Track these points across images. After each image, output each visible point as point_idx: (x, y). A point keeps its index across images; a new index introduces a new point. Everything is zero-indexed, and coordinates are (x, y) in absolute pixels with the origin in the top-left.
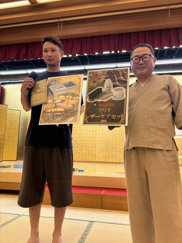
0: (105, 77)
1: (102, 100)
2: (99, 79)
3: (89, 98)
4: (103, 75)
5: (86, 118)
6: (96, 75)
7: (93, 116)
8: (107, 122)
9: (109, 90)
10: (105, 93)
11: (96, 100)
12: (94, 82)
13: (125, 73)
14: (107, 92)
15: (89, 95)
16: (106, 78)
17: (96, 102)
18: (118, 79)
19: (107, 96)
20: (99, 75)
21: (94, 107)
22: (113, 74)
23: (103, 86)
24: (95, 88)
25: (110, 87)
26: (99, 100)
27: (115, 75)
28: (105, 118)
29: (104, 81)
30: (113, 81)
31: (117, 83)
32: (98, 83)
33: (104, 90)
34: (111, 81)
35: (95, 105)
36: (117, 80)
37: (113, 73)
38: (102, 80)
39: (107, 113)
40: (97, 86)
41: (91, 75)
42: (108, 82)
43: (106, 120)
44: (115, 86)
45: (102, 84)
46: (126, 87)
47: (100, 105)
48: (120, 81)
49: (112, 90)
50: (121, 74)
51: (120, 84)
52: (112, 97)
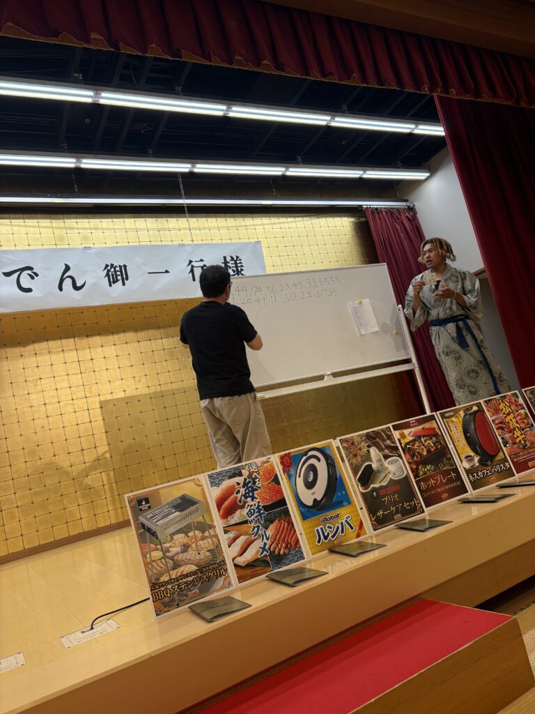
0: (367, 444)
1: (380, 482)
2: (360, 449)
3: (362, 485)
5: (373, 520)
6: (353, 444)
7: (380, 513)
9: (382, 465)
12: (355, 455)
13: (389, 433)
15: (359, 480)
16: (369, 446)
17: (374, 490)
18: (385, 445)
24: (361, 466)
25: (380, 460)
26: (377, 485)
27: (377, 439)
28: (397, 512)
29: (368, 451)
30: (381, 449)
31: (386, 451)
32: (362, 457)
33: (374, 466)
34: (377, 450)
35: (375, 493)
38: (365, 450)
39: (395, 503)
40: (363, 462)
41: (345, 445)
42: (374, 451)
43: (400, 515)
44: (386, 457)
45: (368, 457)
46: (400, 456)
47: (382, 492)
49: (386, 463)
52: (391, 476)
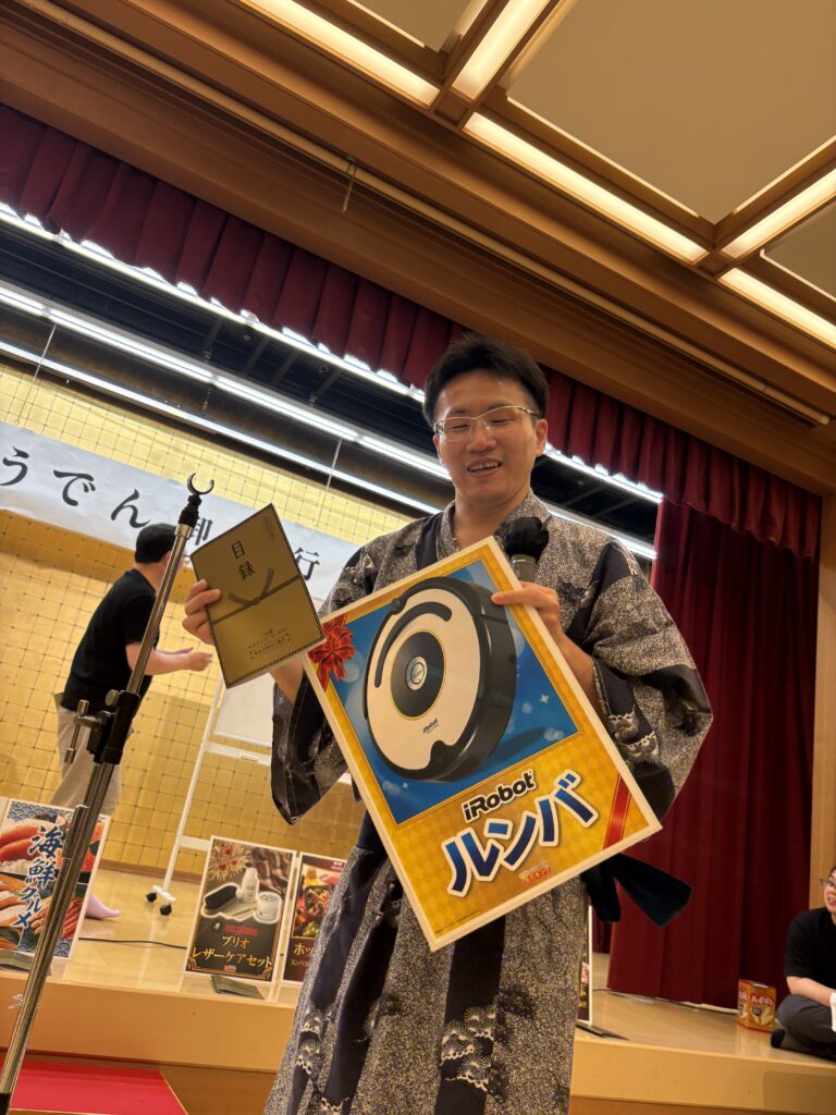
0: (247, 861)
1: (234, 915)
2: (234, 863)
3: (208, 907)
4: (243, 854)
5: (194, 955)
6: (228, 852)
7: (209, 953)
8: (238, 971)
9: (251, 895)
10: (241, 901)
11: (220, 914)
12: (223, 867)
13: (287, 861)
14: (246, 898)
16: (249, 865)
17: (220, 920)
18: (271, 874)
19: (245, 908)
20: (234, 854)
21: (213, 929)
22: (263, 859)
23: (239, 882)
24: (223, 883)
25: (253, 888)
26: (227, 916)
27: (266, 862)
28: (233, 962)
29: (244, 870)
30: (262, 875)
31: (269, 882)
32: (230, 872)
33: (240, 892)
34: (256, 873)
35: (218, 925)
36: (268, 874)
37: (264, 855)
38: (240, 867)
40: (228, 880)
41: (217, 848)
42: (251, 874)
43: (234, 968)
44: (263, 888)
45: (238, 877)
46: (283, 896)
48: (274, 878)
49: (258, 896)
50: (278, 864)
51: (274, 886)
52: (254, 914)
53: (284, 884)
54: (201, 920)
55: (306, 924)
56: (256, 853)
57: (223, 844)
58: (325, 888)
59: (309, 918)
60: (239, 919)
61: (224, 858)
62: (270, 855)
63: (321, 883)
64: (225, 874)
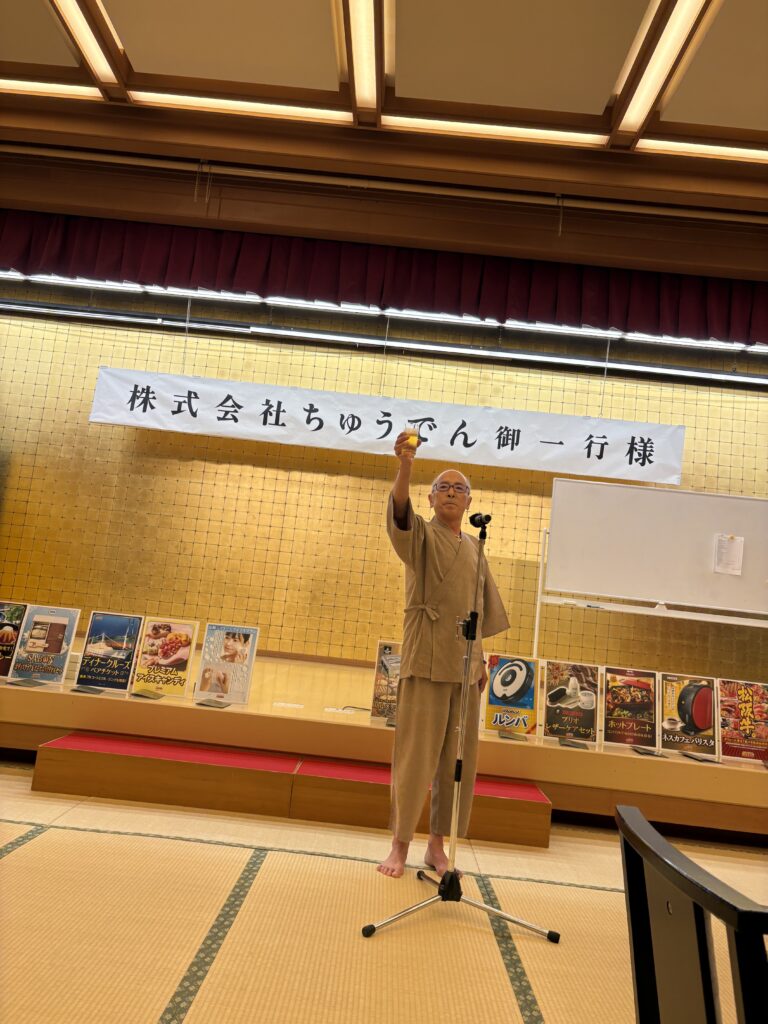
2: (562, 675)
4: (567, 669)
6: (558, 668)
7: (556, 726)
8: (575, 736)
9: (575, 693)
10: (570, 697)
11: (559, 704)
12: (555, 678)
14: (572, 695)
15: (549, 696)
16: (571, 676)
17: (559, 708)
19: (573, 700)
20: (561, 669)
21: (555, 713)
22: (579, 671)
23: (567, 686)
24: (557, 687)
25: (576, 689)
26: (563, 706)
28: (571, 731)
30: (580, 681)
31: (585, 685)
33: (569, 691)
35: (558, 710)
36: (584, 680)
37: (580, 669)
38: (566, 677)
39: (573, 724)
40: (560, 685)
41: (550, 667)
42: (573, 681)
44: (582, 689)
45: (566, 683)
46: (596, 693)
47: (564, 712)
48: (588, 682)
49: (580, 693)
50: (590, 674)
51: (589, 687)
52: (579, 704)
53: (596, 686)
54: (547, 707)
55: (613, 710)
56: (574, 668)
57: (553, 664)
58: (623, 687)
59: (616, 706)
60: (570, 707)
61: (556, 673)
62: (584, 669)
63: (620, 684)
64: (558, 681)
